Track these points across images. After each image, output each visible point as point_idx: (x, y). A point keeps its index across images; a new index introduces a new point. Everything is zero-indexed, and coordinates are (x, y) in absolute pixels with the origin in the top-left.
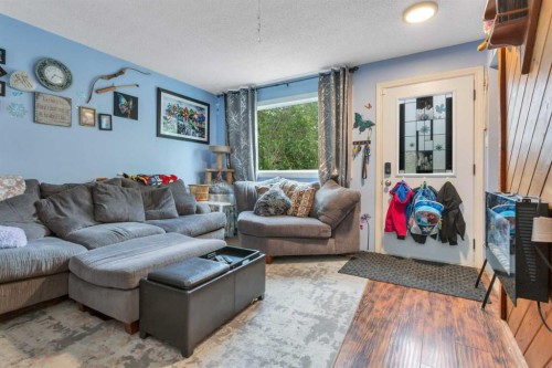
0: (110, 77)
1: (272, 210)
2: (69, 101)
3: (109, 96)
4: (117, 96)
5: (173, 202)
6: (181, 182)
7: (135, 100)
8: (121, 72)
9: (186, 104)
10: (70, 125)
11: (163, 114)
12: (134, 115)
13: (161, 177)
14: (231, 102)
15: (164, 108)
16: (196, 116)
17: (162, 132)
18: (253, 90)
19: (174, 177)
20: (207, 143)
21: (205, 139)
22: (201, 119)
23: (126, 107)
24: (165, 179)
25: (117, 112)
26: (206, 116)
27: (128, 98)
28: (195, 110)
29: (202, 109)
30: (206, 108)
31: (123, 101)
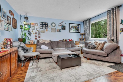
0: (61, 23)
1: (90, 48)
2: (55, 28)
3: (61, 26)
4: (62, 26)
5: (70, 45)
6: (73, 41)
7: (65, 26)
8: (63, 22)
9: (74, 25)
10: (55, 32)
11: (70, 28)
12: (65, 29)
13: (69, 40)
14: (85, 23)
15: (70, 26)
16: (77, 27)
17: (70, 31)
18: (89, 19)
19: (72, 40)
20: (80, 33)
21: (79, 32)
22: (78, 28)
23: (64, 28)
24: (70, 40)
25: (62, 29)
26: (79, 27)
27: (64, 26)
28: (77, 26)
29: (78, 26)
30: (79, 25)
31: (63, 27)
